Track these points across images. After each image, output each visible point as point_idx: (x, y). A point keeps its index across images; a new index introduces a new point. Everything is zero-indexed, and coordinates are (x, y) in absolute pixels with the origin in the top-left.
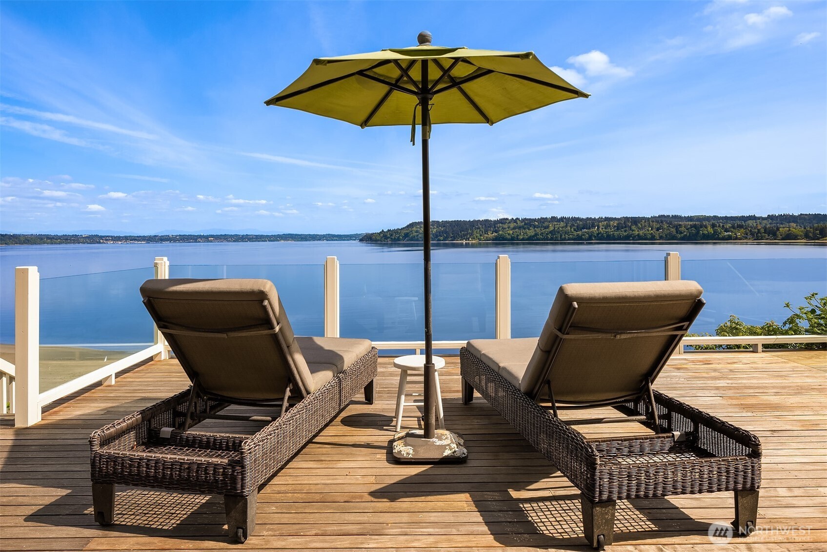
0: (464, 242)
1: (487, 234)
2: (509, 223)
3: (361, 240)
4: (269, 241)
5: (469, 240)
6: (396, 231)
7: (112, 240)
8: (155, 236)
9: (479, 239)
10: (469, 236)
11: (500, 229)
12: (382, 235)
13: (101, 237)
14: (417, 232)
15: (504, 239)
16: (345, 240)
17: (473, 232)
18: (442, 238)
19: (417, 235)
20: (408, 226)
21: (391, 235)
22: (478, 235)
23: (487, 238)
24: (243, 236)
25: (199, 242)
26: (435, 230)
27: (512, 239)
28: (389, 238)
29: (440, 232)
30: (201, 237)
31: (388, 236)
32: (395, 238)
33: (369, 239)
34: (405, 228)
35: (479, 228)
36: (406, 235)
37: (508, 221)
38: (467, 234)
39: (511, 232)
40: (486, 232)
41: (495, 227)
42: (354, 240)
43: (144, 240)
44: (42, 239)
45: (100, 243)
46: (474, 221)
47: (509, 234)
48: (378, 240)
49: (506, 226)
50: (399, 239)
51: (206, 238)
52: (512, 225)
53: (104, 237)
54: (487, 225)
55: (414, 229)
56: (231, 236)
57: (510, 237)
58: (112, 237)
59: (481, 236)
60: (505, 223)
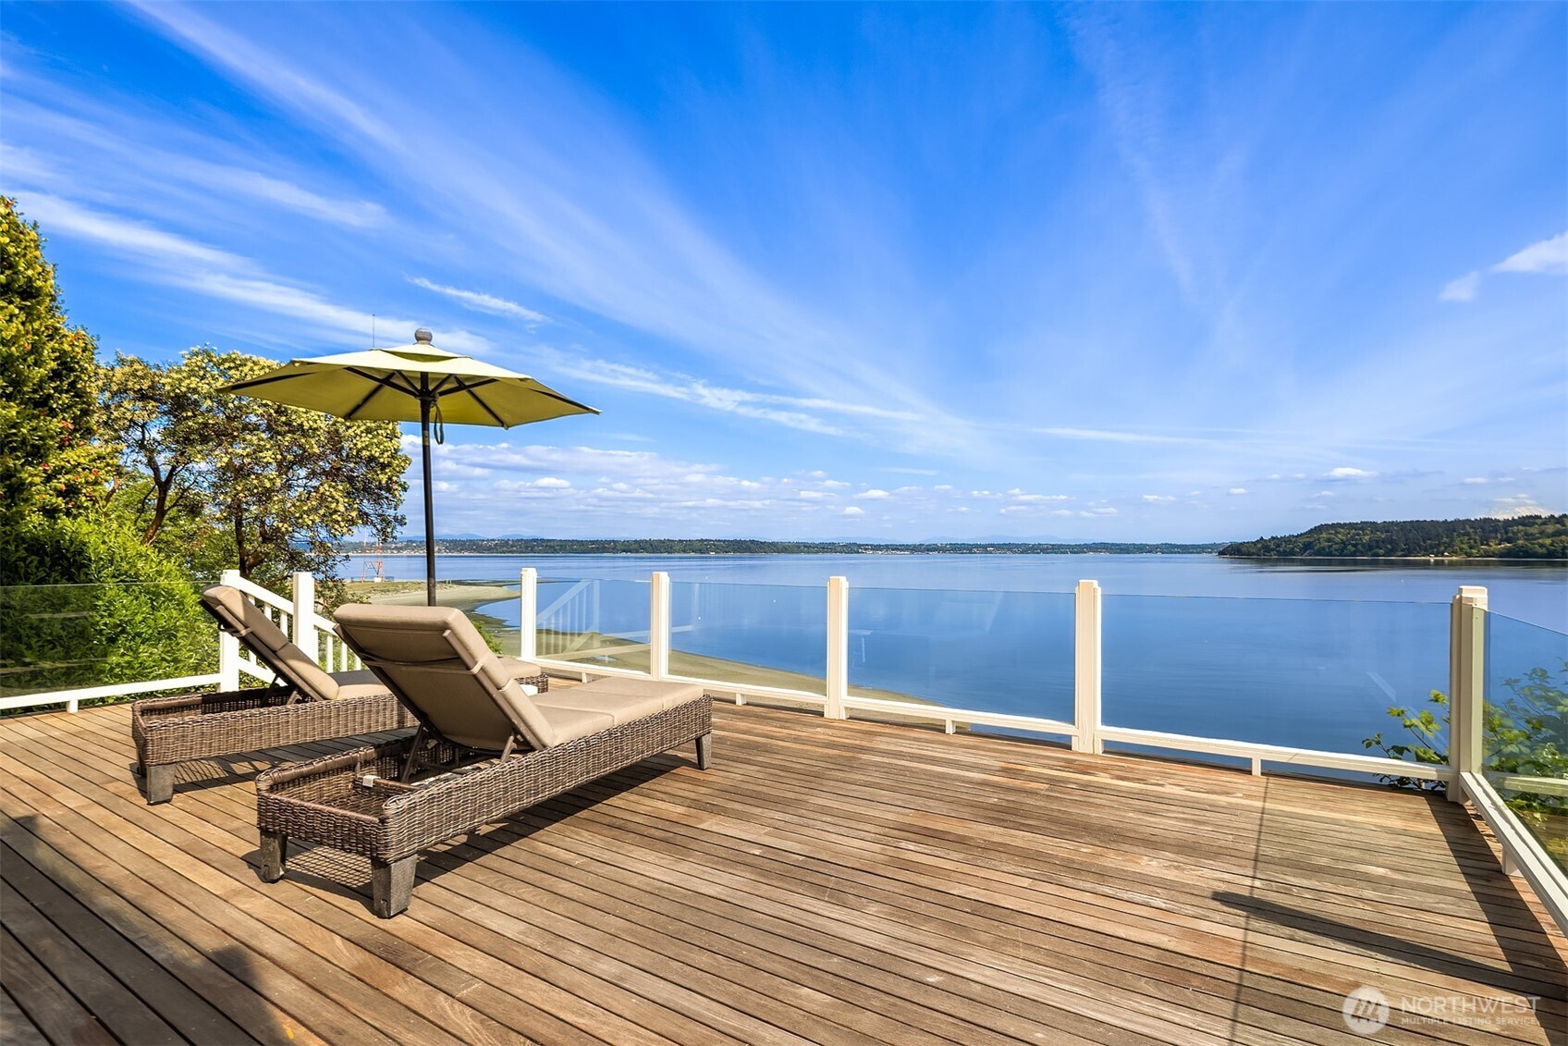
0: (1432, 559)
1: (1488, 545)
2: (1544, 523)
3: (1221, 553)
4: (1071, 552)
5: (1443, 555)
6: (1288, 540)
7: (871, 549)
8: (921, 545)
9: (1466, 553)
10: (1442, 548)
11: (1519, 535)
12: (1259, 545)
13: (860, 546)
14: (1329, 540)
15: (1528, 554)
16: (1193, 553)
17: (1452, 540)
18: (1381, 551)
19: (1330, 547)
20: (1311, 531)
21: (1278, 546)
22: (1464, 546)
23: (1485, 551)
24: (1034, 545)
25: (975, 553)
26: (1367, 538)
27: (1551, 554)
28: (1273, 550)
29: (1377, 541)
30: (977, 546)
31: (1272, 546)
32: (1285, 551)
33: (1236, 552)
34: (1305, 534)
35: (1468, 534)
36: (1307, 546)
37: (1539, 521)
38: (1439, 545)
39: (1548, 541)
40: (1485, 541)
41: (1507, 533)
42: (1210, 553)
43: (907, 550)
44: (799, 547)
45: (858, 552)
46: (1457, 521)
47: (1541, 546)
48: (1253, 554)
49: (1534, 530)
50: (1292, 552)
51: (984, 548)
52: (1550, 529)
53: (863, 545)
54: (1488, 528)
55: (1324, 535)
56: (1018, 546)
57: (1544, 551)
58: (871, 545)
59: (1471, 548)
60: (1532, 525)
